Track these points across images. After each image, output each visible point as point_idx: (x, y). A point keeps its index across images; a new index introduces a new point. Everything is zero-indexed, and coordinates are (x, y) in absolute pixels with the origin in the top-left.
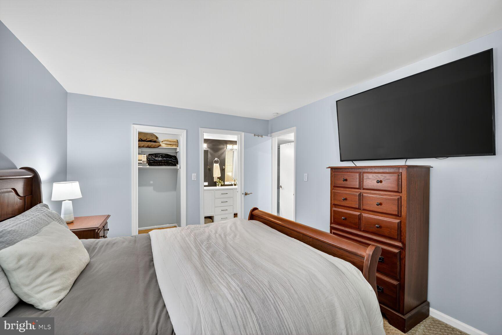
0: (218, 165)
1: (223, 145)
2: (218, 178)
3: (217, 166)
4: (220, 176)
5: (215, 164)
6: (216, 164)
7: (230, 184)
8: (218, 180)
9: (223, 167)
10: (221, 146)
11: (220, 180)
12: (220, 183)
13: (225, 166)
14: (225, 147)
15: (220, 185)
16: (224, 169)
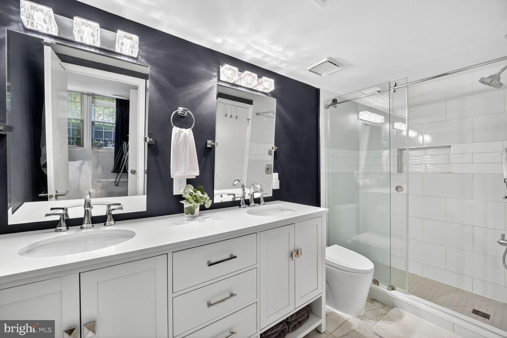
0: (188, 133)
1: (208, 65)
2: (189, 181)
3: (185, 137)
4: (195, 173)
5: (175, 130)
6: (184, 130)
7: (230, 199)
8: (191, 188)
9: (209, 142)
10: (201, 69)
11: (196, 188)
12: (197, 201)
13: (214, 139)
14: (216, 74)
15: (197, 210)
16: (212, 149)
